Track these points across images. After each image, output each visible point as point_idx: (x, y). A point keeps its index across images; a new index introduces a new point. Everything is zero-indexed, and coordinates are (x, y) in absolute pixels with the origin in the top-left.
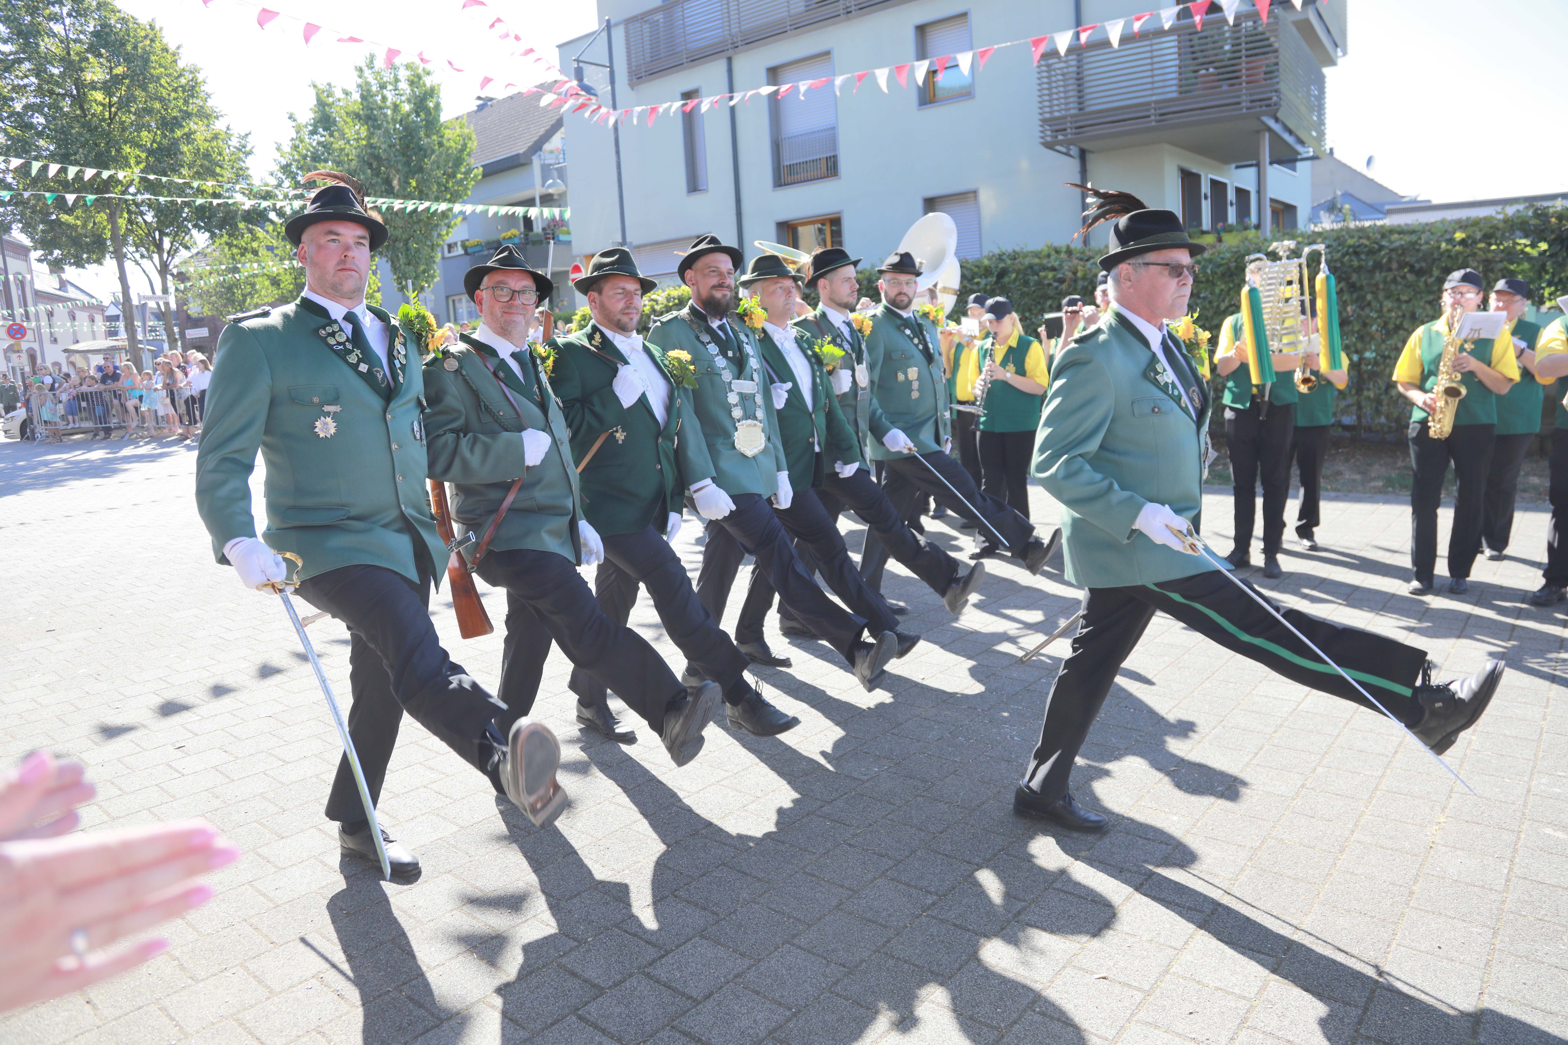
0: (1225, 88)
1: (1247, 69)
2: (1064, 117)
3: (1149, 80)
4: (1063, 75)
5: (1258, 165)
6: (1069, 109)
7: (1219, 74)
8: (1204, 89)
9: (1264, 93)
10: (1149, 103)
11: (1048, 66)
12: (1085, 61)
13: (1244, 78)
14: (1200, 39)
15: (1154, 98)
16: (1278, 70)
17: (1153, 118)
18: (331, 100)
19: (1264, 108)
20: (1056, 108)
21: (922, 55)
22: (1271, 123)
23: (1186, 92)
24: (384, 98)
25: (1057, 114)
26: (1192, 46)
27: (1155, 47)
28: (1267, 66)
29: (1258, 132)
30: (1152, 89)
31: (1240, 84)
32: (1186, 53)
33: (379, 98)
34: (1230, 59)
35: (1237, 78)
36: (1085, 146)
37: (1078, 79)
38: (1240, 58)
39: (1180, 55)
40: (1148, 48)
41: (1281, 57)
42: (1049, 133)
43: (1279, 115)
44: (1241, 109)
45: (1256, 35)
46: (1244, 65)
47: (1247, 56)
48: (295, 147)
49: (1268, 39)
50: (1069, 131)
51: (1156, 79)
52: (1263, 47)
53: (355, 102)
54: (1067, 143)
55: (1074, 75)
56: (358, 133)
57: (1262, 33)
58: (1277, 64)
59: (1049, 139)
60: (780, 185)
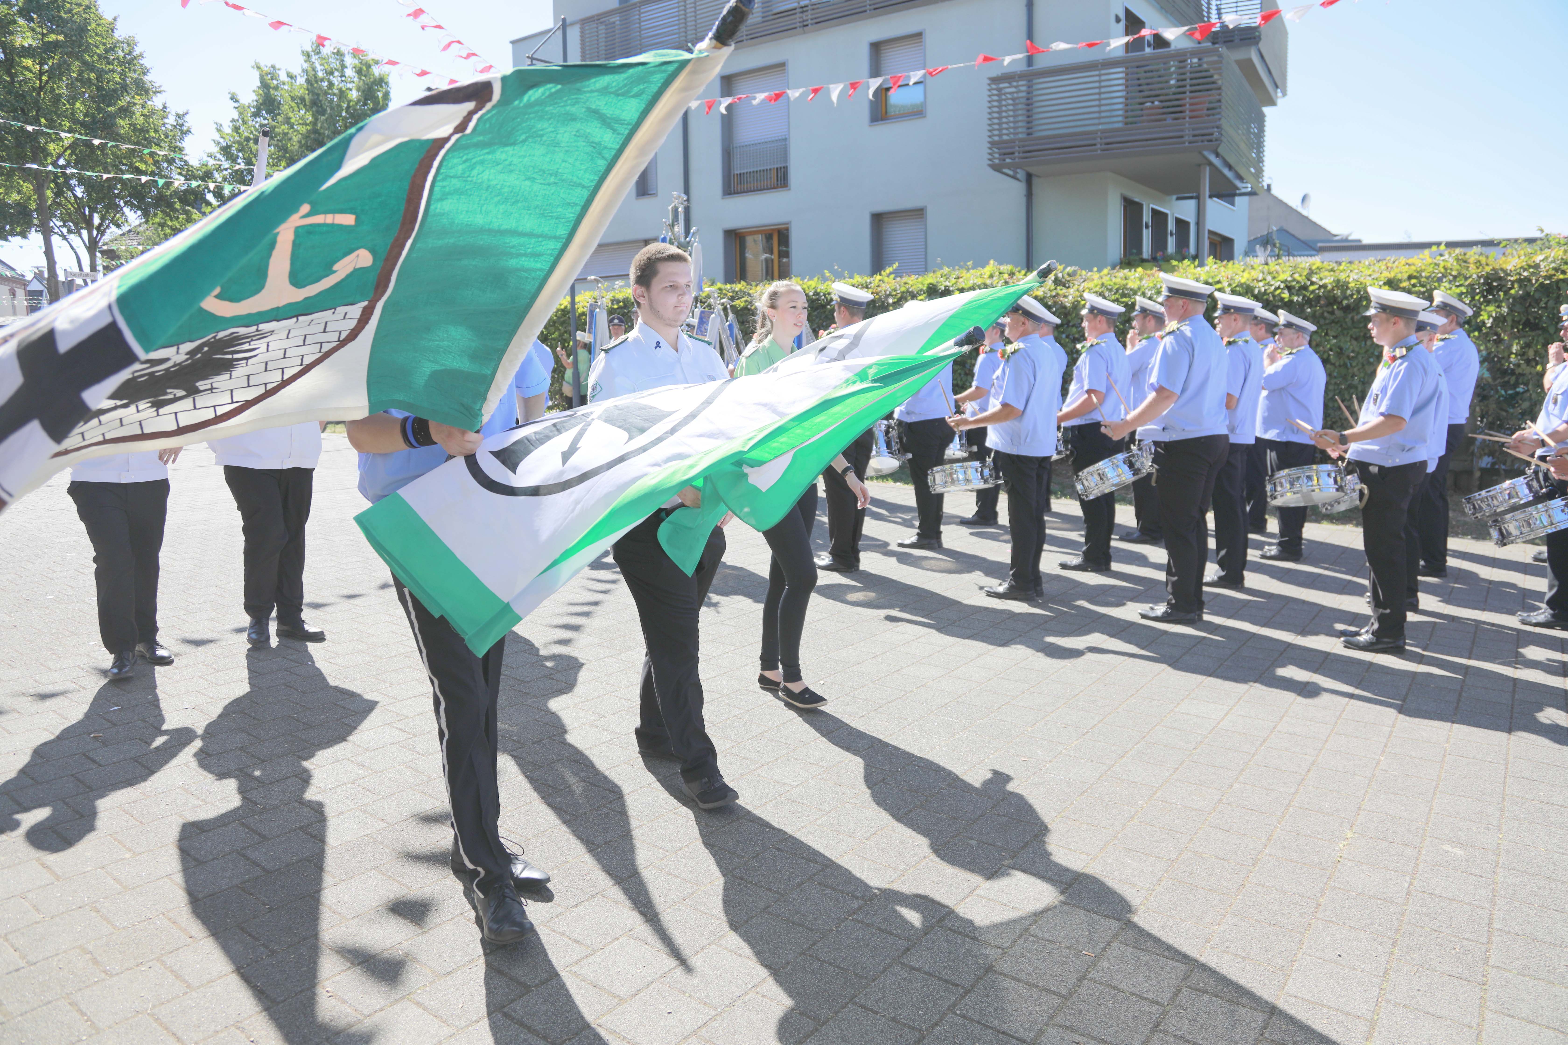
0: (1169, 121)
1: (1191, 105)
2: (1012, 141)
3: (1096, 109)
4: (1013, 99)
5: (1198, 198)
6: (1017, 134)
7: (1164, 107)
8: (1148, 121)
9: (1207, 128)
10: (1095, 132)
11: (999, 90)
12: (1035, 87)
13: (1187, 112)
14: (1145, 72)
15: (1100, 127)
16: (1220, 107)
17: (1099, 146)
18: (275, 82)
19: (1206, 143)
20: (1005, 132)
21: (875, 72)
22: (1212, 158)
23: (1131, 123)
24: (331, 84)
25: (1005, 137)
26: (1138, 79)
27: (1103, 78)
28: (1210, 102)
29: (1199, 165)
30: (1099, 118)
31: (1184, 118)
32: (1132, 86)
33: (326, 84)
34: (1174, 94)
35: (1181, 112)
36: (1031, 170)
37: (1028, 105)
38: (1185, 93)
39: (1127, 87)
40: (1097, 78)
41: (1223, 94)
42: (997, 155)
43: (1220, 150)
44: (1184, 143)
45: (1201, 72)
46: (1188, 100)
47: (1191, 92)
48: (236, 129)
49: (1211, 76)
50: (1017, 154)
51: (1103, 108)
52: (1207, 84)
53: (301, 86)
54: (1014, 167)
55: (1024, 100)
56: (302, 118)
57: (1206, 71)
58: (1219, 101)
59: (997, 161)
60: (730, 194)
